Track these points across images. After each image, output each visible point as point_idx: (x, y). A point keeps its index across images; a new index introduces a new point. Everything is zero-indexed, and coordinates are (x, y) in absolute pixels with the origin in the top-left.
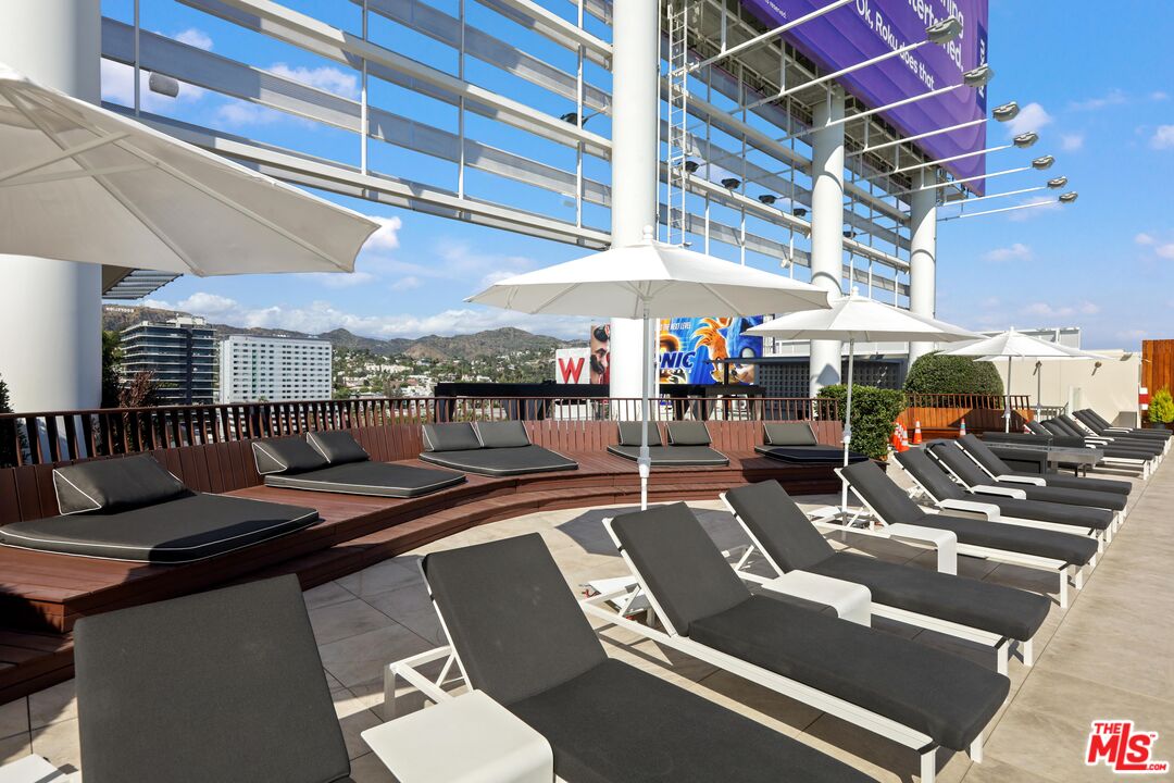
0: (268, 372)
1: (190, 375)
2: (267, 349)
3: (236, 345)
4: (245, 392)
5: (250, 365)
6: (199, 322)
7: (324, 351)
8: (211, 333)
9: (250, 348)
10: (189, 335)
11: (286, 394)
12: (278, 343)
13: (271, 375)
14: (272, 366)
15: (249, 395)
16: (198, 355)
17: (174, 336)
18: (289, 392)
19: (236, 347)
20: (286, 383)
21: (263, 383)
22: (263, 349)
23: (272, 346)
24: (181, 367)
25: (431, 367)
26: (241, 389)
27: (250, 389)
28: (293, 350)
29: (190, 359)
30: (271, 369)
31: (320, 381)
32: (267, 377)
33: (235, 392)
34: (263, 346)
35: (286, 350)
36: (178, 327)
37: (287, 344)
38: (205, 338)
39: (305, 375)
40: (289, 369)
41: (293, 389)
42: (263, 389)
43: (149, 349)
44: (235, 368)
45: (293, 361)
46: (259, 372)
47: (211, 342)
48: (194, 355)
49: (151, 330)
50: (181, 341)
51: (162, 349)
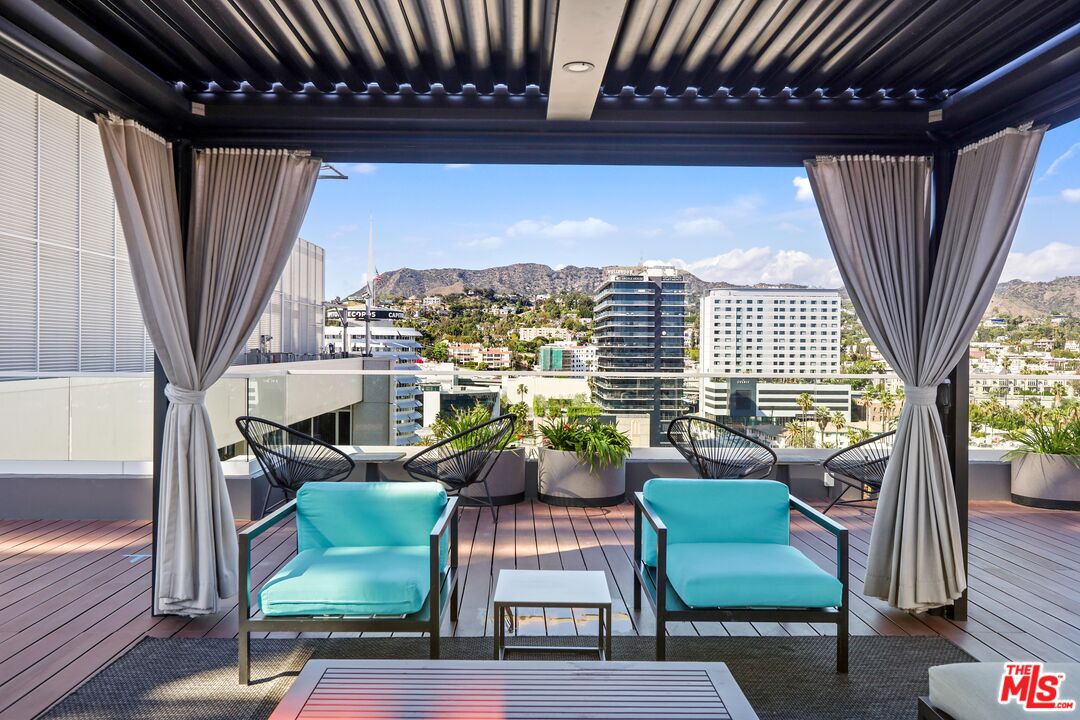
0: (755, 337)
1: (659, 341)
2: (755, 306)
3: (717, 302)
4: (727, 363)
5: (733, 328)
6: (670, 273)
7: (829, 306)
8: (681, 286)
9: (734, 306)
10: (658, 290)
11: (778, 367)
12: (768, 298)
13: (759, 340)
14: (760, 329)
15: (733, 367)
16: (668, 315)
17: (642, 291)
18: (782, 363)
19: (717, 305)
20: (778, 352)
21: (749, 352)
22: (750, 306)
23: (761, 302)
24: (649, 330)
25: (1009, 329)
26: (721, 359)
27: (733, 359)
28: (788, 306)
29: (658, 320)
30: (759, 333)
31: (824, 348)
32: (754, 344)
33: (716, 363)
34: (750, 302)
35: (779, 306)
36: (646, 280)
37: (779, 299)
38: (675, 292)
39: (803, 341)
40: (782, 333)
41: (787, 360)
42: (749, 359)
43: (616, 308)
44: (717, 332)
45: (787, 321)
46: (745, 337)
47: (682, 298)
48: (663, 314)
49: (618, 285)
50: (649, 298)
51: (629, 309)
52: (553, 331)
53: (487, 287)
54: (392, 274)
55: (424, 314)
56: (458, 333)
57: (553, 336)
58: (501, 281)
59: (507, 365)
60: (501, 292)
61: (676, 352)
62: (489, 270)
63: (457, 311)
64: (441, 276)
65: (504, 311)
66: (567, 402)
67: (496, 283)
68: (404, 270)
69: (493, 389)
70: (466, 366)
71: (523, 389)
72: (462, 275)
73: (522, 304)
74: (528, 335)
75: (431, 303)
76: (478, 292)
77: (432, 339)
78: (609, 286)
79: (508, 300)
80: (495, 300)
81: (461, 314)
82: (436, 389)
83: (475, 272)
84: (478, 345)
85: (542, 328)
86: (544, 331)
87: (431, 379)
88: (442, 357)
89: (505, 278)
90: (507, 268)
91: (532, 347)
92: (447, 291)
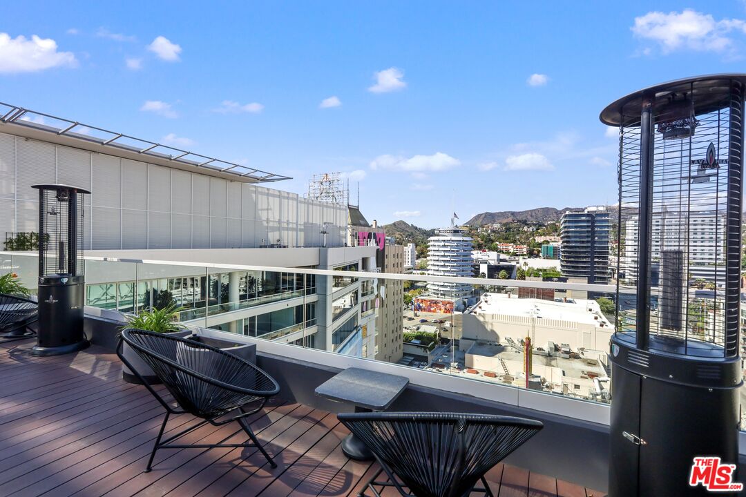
1: (593, 242)
3: (636, 222)
6: (601, 209)
8: (607, 215)
10: (593, 217)
16: (599, 229)
17: (584, 218)
24: (588, 237)
29: (593, 232)
31: (711, 246)
33: (635, 253)
36: (586, 212)
38: (603, 218)
43: (570, 227)
44: (636, 238)
47: (607, 221)
48: (596, 229)
49: (570, 216)
50: (588, 221)
51: (576, 227)
52: (552, 238)
53: (524, 219)
54: (481, 215)
55: (493, 231)
56: (507, 239)
57: (553, 240)
58: (531, 216)
59: (525, 253)
60: (531, 220)
61: (604, 248)
62: (526, 211)
63: (508, 229)
64: (503, 215)
65: (530, 229)
66: (545, 270)
67: (529, 217)
68: (487, 213)
69: (513, 264)
70: (506, 253)
71: (526, 264)
72: (513, 214)
73: (540, 226)
74: (539, 239)
75: (496, 226)
76: (518, 221)
77: (492, 241)
78: (566, 216)
79: (534, 224)
80: (527, 225)
81: (510, 231)
82: (486, 263)
83: (519, 212)
84: (512, 244)
85: (547, 237)
86: (548, 238)
87: (485, 258)
88: (495, 249)
89: (533, 214)
90: (534, 210)
91: (540, 245)
92: (505, 221)
